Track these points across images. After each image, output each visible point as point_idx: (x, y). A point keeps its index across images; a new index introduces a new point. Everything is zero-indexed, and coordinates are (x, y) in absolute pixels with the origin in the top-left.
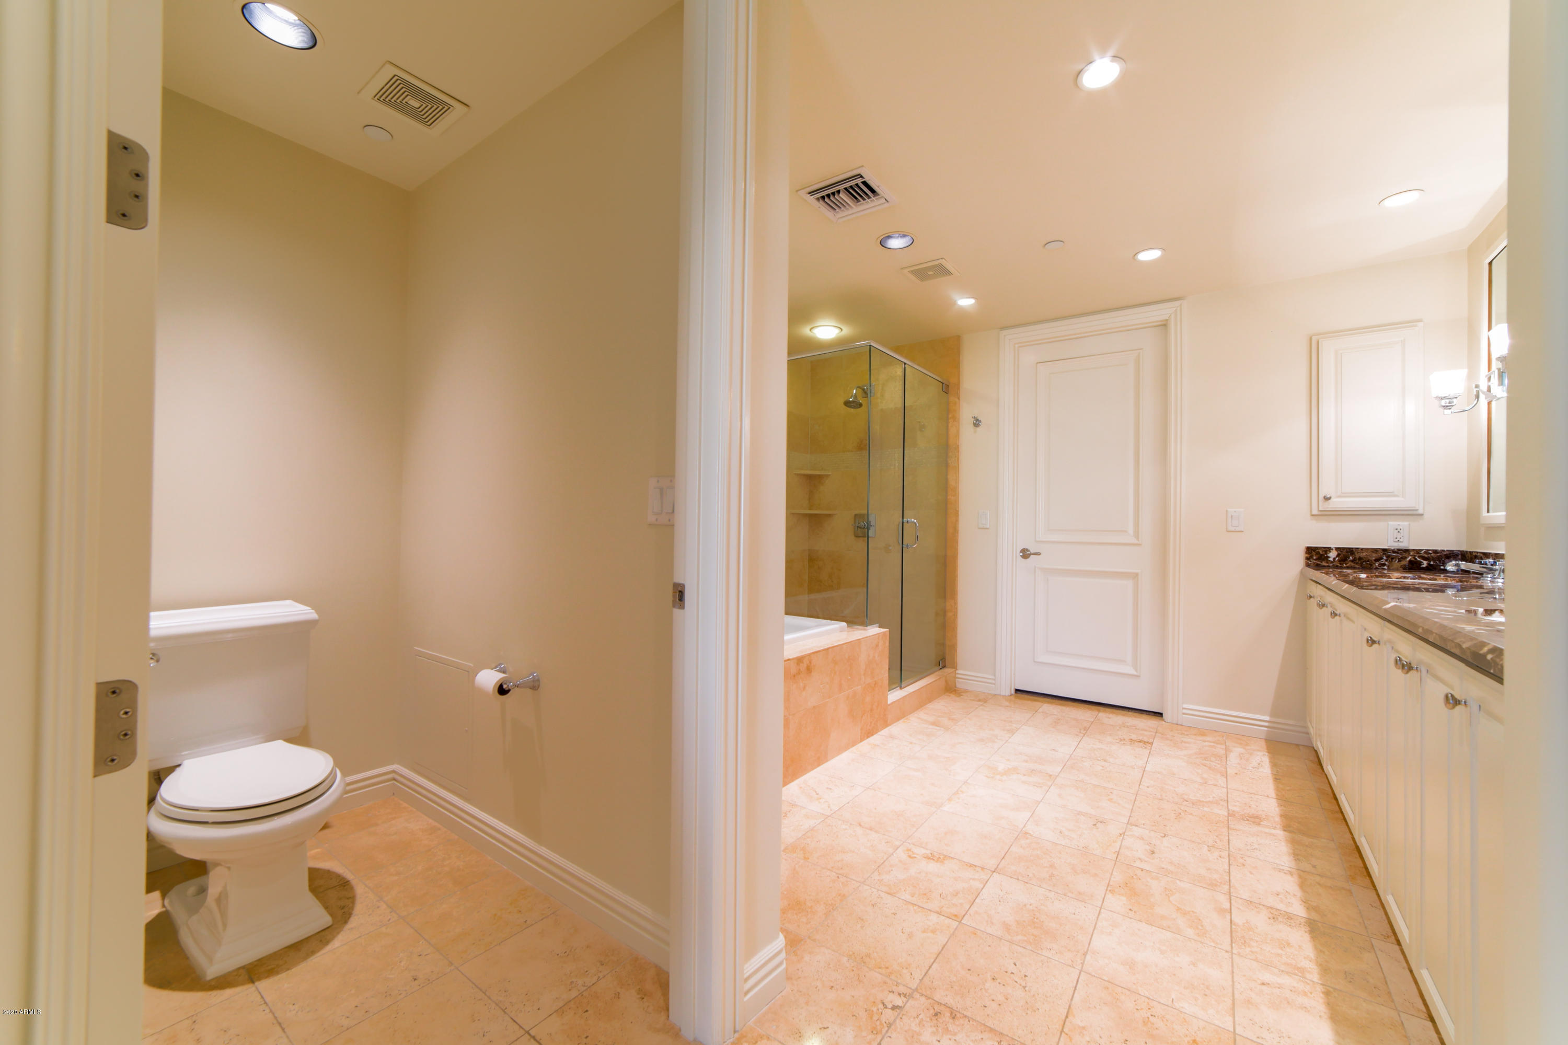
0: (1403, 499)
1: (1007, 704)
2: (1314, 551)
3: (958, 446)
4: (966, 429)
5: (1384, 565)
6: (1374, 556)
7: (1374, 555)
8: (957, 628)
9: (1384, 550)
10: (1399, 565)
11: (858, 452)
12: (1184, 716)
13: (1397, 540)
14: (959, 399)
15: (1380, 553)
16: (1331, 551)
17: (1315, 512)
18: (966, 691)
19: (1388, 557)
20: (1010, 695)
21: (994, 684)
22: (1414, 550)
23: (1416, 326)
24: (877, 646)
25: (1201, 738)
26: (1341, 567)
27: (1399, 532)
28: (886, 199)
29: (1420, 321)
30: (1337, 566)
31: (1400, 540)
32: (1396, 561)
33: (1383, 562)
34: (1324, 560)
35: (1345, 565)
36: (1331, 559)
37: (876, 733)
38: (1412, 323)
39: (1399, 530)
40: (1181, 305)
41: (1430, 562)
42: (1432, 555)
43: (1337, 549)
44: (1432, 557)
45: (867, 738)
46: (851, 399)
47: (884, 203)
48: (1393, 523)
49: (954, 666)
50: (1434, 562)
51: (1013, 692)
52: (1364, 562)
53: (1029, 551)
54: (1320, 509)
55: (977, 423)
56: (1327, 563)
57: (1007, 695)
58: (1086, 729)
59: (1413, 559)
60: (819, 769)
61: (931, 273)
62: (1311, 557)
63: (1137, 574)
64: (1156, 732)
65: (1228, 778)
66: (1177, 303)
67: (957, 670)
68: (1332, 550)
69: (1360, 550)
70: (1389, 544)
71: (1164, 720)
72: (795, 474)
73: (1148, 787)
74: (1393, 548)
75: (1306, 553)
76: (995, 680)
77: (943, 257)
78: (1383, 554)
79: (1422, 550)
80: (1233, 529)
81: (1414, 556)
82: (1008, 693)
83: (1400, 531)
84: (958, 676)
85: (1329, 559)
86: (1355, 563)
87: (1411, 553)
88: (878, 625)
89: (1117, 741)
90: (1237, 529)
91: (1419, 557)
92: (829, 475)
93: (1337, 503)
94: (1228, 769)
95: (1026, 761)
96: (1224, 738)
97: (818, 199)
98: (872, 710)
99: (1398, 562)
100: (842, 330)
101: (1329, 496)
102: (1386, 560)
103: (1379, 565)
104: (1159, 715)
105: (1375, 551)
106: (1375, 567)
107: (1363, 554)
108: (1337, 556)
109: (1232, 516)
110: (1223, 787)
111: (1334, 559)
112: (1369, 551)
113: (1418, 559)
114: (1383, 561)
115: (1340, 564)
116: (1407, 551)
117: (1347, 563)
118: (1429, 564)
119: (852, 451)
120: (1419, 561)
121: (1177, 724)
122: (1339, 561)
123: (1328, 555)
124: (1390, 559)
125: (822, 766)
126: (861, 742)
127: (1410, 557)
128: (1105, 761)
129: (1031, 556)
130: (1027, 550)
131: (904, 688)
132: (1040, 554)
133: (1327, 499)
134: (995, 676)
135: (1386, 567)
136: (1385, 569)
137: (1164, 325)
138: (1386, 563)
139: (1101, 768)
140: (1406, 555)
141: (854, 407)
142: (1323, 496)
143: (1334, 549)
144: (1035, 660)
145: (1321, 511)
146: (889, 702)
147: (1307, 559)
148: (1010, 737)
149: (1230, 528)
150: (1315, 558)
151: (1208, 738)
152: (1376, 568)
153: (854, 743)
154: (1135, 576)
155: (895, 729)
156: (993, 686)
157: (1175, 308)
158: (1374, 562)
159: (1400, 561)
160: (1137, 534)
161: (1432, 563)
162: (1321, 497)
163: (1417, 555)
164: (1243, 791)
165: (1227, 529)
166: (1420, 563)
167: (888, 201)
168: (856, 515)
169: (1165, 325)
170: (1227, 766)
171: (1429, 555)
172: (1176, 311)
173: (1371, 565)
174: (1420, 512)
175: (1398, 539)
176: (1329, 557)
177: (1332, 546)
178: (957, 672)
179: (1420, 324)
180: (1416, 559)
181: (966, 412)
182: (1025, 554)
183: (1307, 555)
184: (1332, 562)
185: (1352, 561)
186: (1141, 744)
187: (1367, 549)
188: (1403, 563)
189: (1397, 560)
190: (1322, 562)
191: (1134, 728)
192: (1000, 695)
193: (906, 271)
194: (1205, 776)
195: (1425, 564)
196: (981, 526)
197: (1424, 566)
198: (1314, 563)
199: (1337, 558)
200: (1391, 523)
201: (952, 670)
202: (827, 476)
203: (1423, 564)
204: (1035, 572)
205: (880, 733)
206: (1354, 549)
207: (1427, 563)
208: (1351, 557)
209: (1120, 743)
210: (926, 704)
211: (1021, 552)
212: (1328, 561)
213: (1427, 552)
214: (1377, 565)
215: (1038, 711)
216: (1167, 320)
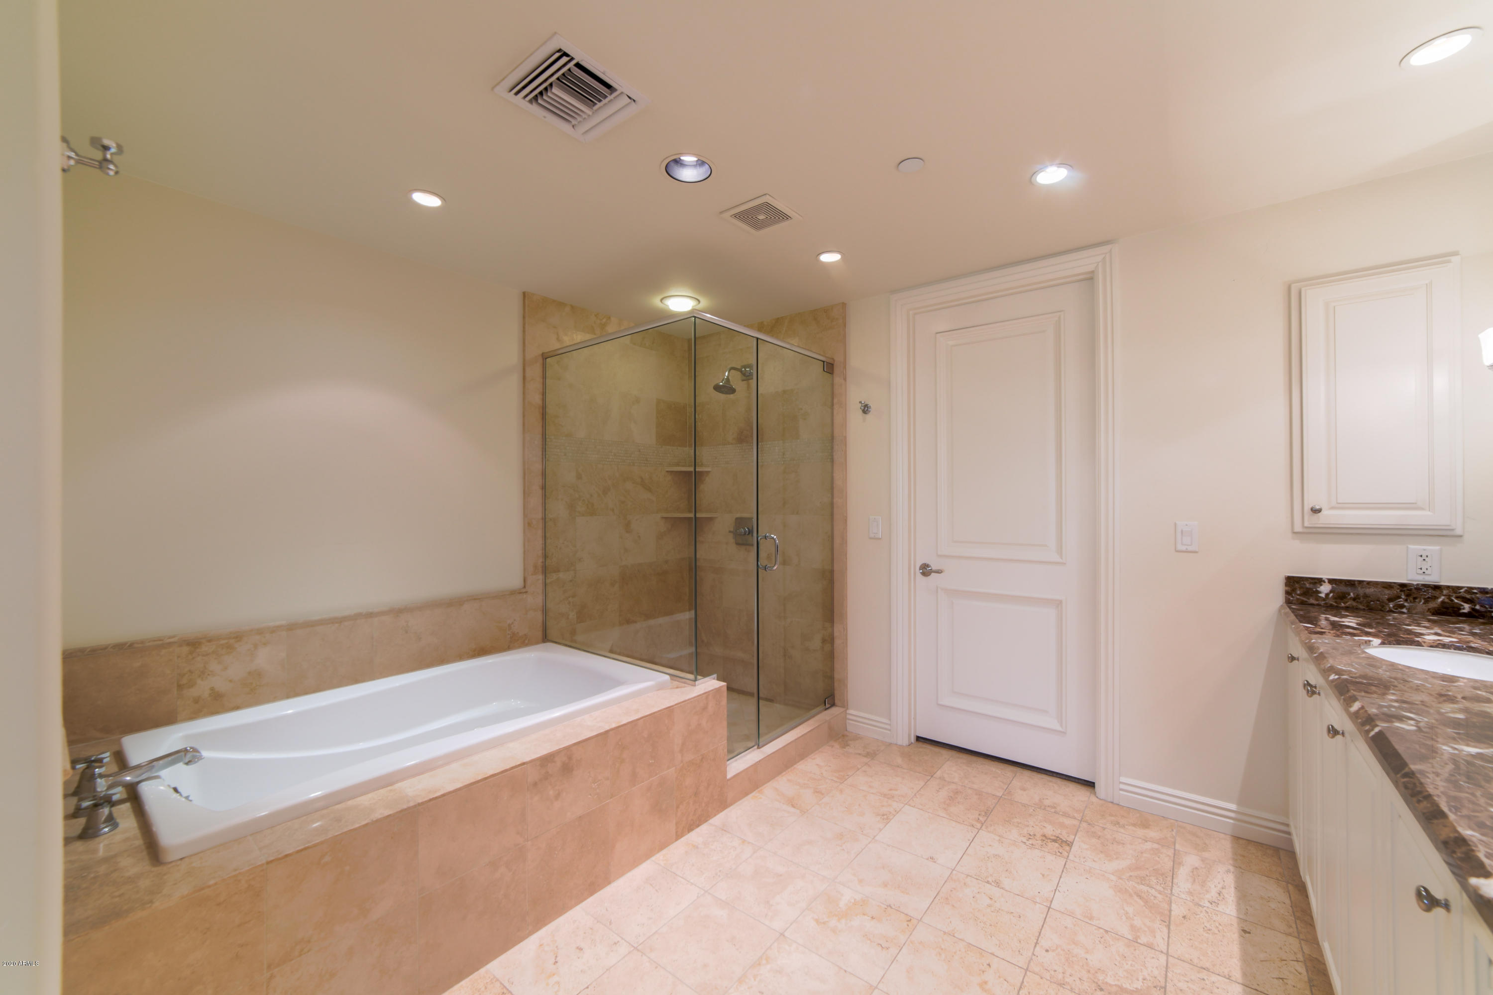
0: (1429, 513)
1: (899, 761)
2: (1298, 582)
3: (845, 437)
4: (854, 416)
5: (1402, 606)
6: (1387, 594)
7: (1387, 592)
8: (847, 659)
9: (1403, 586)
10: (1427, 608)
11: (739, 445)
12: (1121, 792)
13: (1421, 572)
14: (845, 379)
15: (1396, 591)
16: (1323, 583)
17: (1298, 528)
18: (857, 738)
19: (1408, 596)
20: (909, 745)
21: (890, 730)
22: (1448, 587)
23: (1449, 262)
24: (705, 708)
25: (1140, 832)
26: (1337, 607)
27: (1424, 560)
28: (630, 98)
29: (1455, 254)
30: (1331, 605)
31: (1427, 572)
32: (1420, 601)
33: (1401, 603)
34: (1311, 596)
35: (1343, 605)
36: (1323, 595)
37: (706, 821)
38: (1442, 258)
39: (1424, 557)
40: (1111, 250)
41: (1475, 606)
42: (1478, 595)
43: (1331, 581)
44: (1478, 598)
45: (689, 832)
46: (721, 384)
47: (629, 103)
48: (1416, 548)
49: (845, 706)
50: (1481, 606)
51: (913, 739)
52: (1372, 601)
53: (930, 566)
54: (1306, 524)
55: (866, 409)
56: (1317, 600)
57: (904, 745)
58: (987, 813)
59: (1447, 600)
60: (590, 900)
61: (761, 217)
62: (1294, 590)
63: (1061, 602)
64: (1081, 821)
65: (1172, 927)
66: (1105, 249)
67: (847, 709)
68: (1325, 582)
69: (1365, 583)
70: (1410, 578)
71: (1095, 794)
72: (667, 471)
73: (1047, 951)
74: (1415, 583)
75: (1286, 585)
76: (890, 725)
77: (766, 193)
78: (1401, 591)
79: (1461, 588)
80: (1184, 548)
81: (1450, 596)
82: (905, 742)
83: (1426, 559)
84: (848, 716)
85: (1320, 595)
86: (1357, 602)
87: (1445, 592)
88: (715, 676)
89: (1024, 840)
90: (1190, 548)
91: (1457, 598)
92: (709, 472)
93: (1330, 517)
94: (1174, 906)
95: (885, 885)
96: (1174, 833)
97: (530, 101)
98: (696, 794)
99: (1424, 603)
100: (699, 301)
101: (1318, 507)
102: (1406, 600)
103: (1394, 607)
104: (1090, 785)
105: (1388, 586)
106: (1388, 609)
107: (1370, 591)
108: (1331, 592)
109: (1182, 531)
110: (1162, 952)
111: (1327, 595)
112: (1379, 586)
113: (1456, 601)
114: (1401, 601)
115: (1336, 602)
116: (1437, 588)
117: (1347, 602)
118: (1473, 609)
119: (732, 444)
120: (1457, 603)
121: (1112, 803)
122: (1334, 598)
123: (1318, 589)
124: (1411, 599)
125: (596, 895)
126: (677, 839)
127: (1443, 597)
128: (998, 884)
129: (933, 574)
130: (928, 566)
131: (763, 746)
132: (942, 572)
133: (1316, 511)
134: (890, 720)
135: (1404, 610)
136: (1404, 613)
137: (1090, 278)
138: (1406, 604)
139: (988, 901)
140: (1437, 593)
141: (726, 393)
142: (1311, 506)
143: (1326, 581)
144: (941, 703)
145: (1307, 528)
146: (729, 776)
147: (1287, 593)
148: (881, 830)
149: (1180, 547)
150: (1298, 592)
151: (1152, 833)
152: (1391, 611)
153: (663, 846)
154: (1058, 604)
155: (733, 814)
156: (889, 732)
157: (1104, 255)
158: (1387, 602)
159: (1427, 601)
160: (1060, 550)
161: (1478, 607)
162: (1307, 508)
163: (1454, 595)
164: (1191, 962)
165: (1175, 549)
166: (1459, 608)
167: (634, 101)
168: (737, 519)
169: (1092, 279)
170: (1173, 898)
171: (1473, 596)
172: (1104, 258)
173: (1383, 606)
174: (1458, 532)
175: (1424, 570)
176: (1320, 592)
177: (1325, 577)
178: (848, 712)
179: (1454, 259)
180: (1452, 601)
181: (854, 395)
182: (926, 571)
183: (1287, 588)
184: (1324, 600)
185: (1354, 599)
186: (1057, 845)
187: (1376, 584)
188: (1433, 605)
189: (1423, 601)
190: (1309, 599)
191: (1053, 810)
192: (896, 744)
193: (727, 215)
194: (1138, 922)
195: (1466, 608)
196: (872, 535)
197: (1465, 611)
198: (1298, 599)
199: (1331, 595)
200: (1411, 547)
201: (842, 710)
202: (708, 472)
203: (1464, 609)
204: (937, 592)
205: (711, 821)
206: (1356, 583)
207: (1469, 607)
208: (1352, 594)
209: (1028, 843)
210: (795, 763)
211: (920, 570)
212: (1318, 598)
213: (1470, 590)
214: (1391, 606)
215: (935, 776)
216: (1093, 272)
